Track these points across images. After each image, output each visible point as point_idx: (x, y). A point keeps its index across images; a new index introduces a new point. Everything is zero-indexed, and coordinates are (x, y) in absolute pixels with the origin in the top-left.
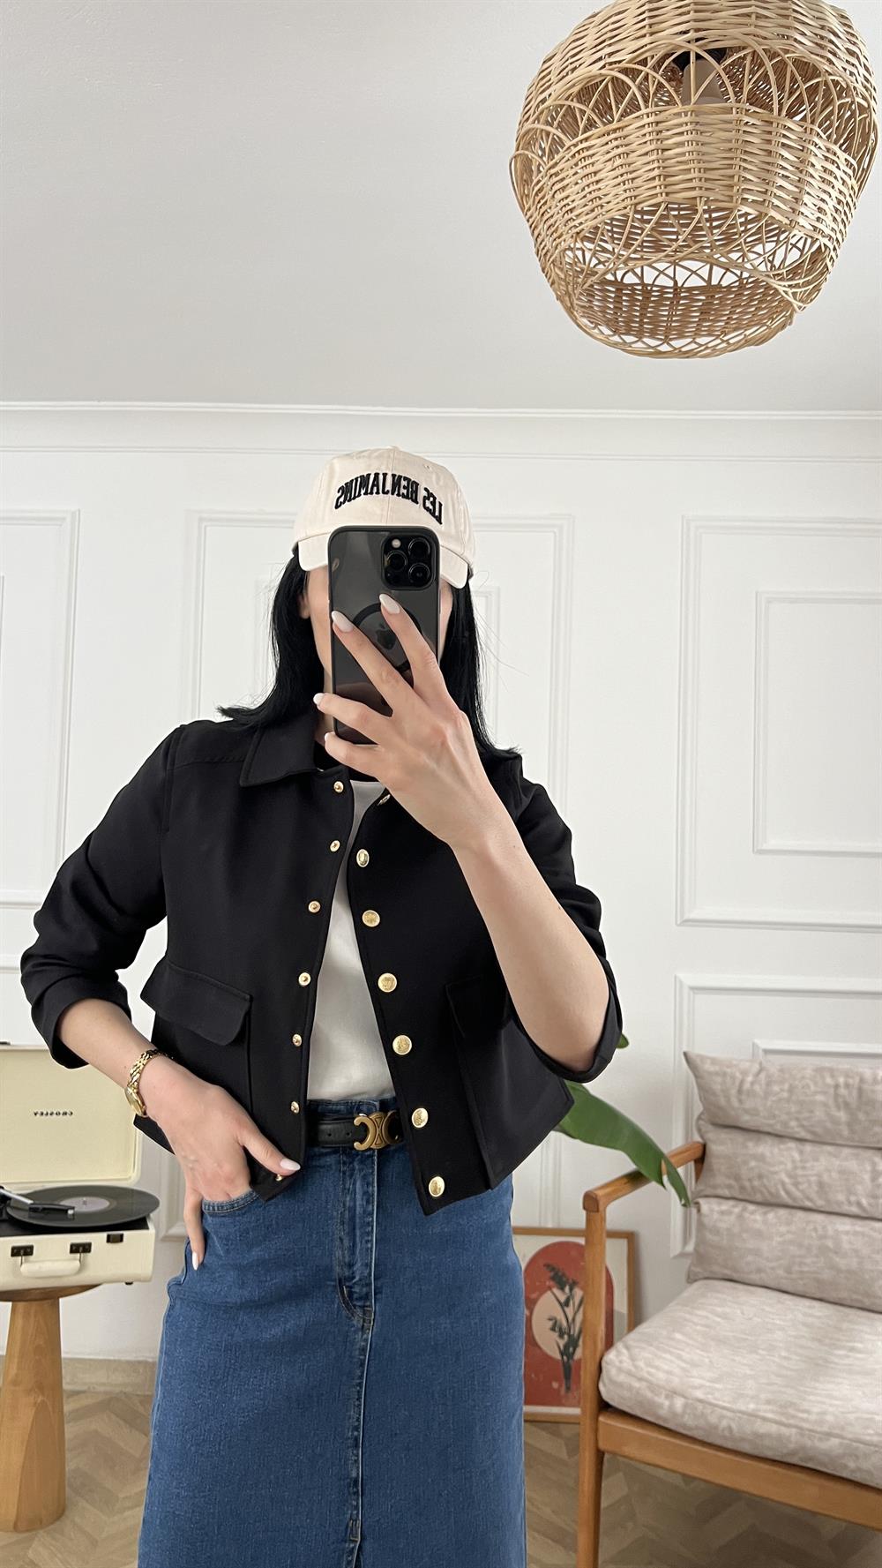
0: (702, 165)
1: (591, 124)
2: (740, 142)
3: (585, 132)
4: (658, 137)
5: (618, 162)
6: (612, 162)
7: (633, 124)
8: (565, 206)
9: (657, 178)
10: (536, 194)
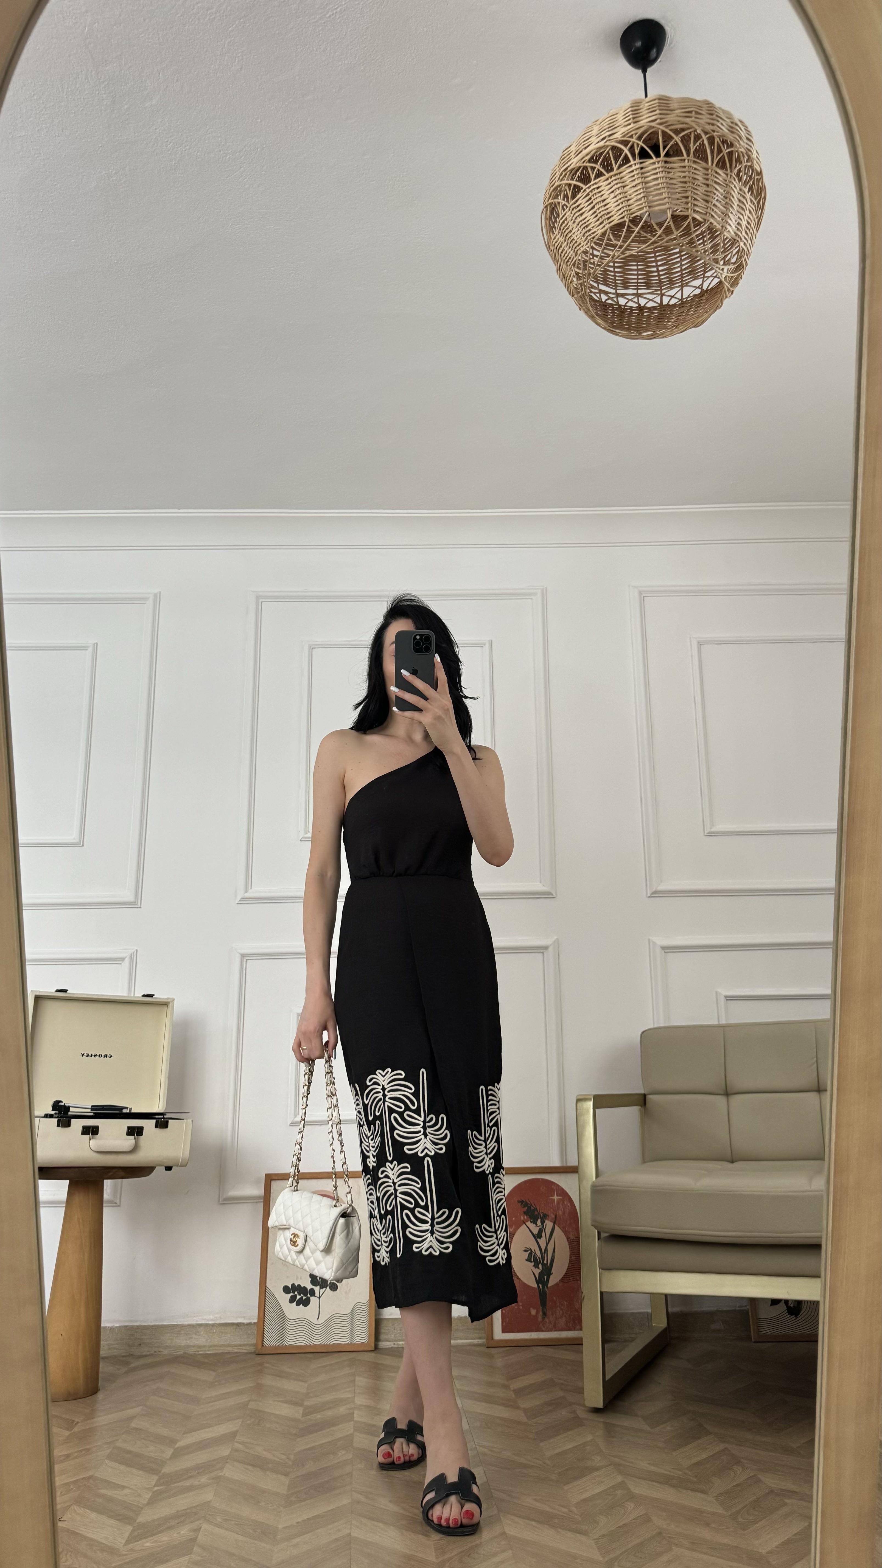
0: (669, 190)
1: (599, 175)
2: (691, 178)
3: (595, 178)
4: (642, 176)
5: (618, 192)
6: (613, 194)
7: (626, 170)
8: (583, 225)
9: (643, 199)
10: (561, 225)
